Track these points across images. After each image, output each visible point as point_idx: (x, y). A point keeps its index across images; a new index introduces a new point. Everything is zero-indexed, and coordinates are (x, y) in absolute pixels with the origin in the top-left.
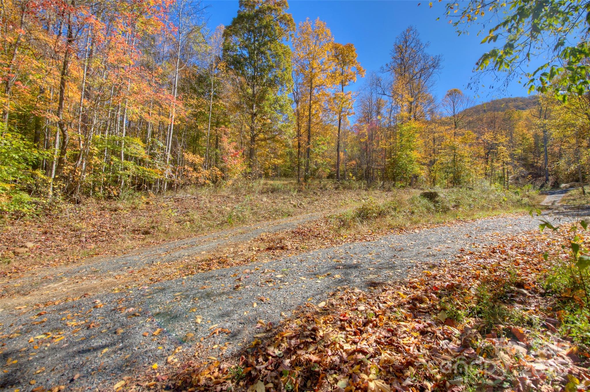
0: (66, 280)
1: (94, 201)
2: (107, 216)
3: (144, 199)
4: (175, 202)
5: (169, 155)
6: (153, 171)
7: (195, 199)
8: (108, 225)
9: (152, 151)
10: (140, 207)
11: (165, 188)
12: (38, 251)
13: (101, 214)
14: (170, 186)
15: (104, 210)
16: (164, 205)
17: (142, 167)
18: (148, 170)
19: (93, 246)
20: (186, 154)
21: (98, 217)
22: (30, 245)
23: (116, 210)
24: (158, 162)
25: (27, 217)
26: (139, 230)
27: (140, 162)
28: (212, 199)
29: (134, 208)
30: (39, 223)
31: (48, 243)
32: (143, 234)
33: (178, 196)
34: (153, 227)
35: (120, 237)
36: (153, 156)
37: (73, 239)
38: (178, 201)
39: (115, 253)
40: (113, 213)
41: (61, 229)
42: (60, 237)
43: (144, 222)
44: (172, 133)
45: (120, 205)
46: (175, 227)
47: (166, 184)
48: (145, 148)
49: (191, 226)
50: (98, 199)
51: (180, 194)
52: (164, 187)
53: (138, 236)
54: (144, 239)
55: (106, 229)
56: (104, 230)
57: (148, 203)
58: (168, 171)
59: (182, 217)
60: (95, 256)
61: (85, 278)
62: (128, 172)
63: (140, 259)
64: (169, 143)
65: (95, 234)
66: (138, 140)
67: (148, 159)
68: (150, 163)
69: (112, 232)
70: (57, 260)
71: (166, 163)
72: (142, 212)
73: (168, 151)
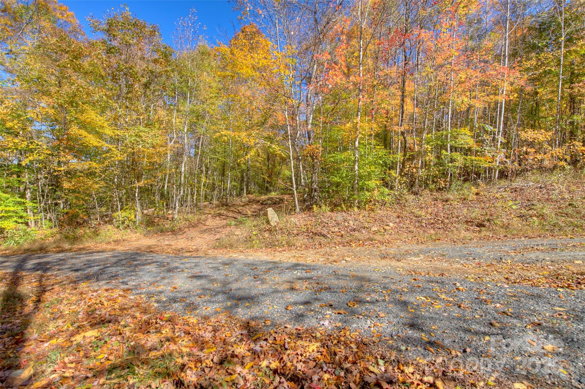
0: (422, 257)
1: (428, 192)
2: (440, 206)
3: (474, 190)
4: (512, 192)
5: (500, 138)
6: (482, 159)
7: (541, 188)
8: (442, 214)
9: (480, 138)
10: (470, 198)
11: (497, 177)
12: (396, 230)
13: (435, 204)
14: (503, 175)
15: (437, 200)
16: (498, 195)
17: (469, 157)
18: (477, 158)
19: (432, 232)
20: (523, 132)
21: (432, 206)
22: (391, 225)
23: (447, 201)
24: (487, 148)
25: (388, 205)
26: (472, 222)
27: (467, 151)
28: (573, 188)
29: (465, 199)
30: (394, 210)
31: (401, 225)
32: (477, 226)
33: (514, 185)
34: (488, 220)
35: (455, 227)
36: (480, 142)
37: (417, 223)
38: (516, 191)
39: (455, 242)
40: (444, 203)
41: (408, 214)
42: (408, 222)
43: (477, 213)
44: (503, 112)
45: (450, 196)
46: (516, 222)
47: (497, 173)
48: (472, 137)
49: (540, 224)
50: (431, 191)
51: (518, 183)
52: (495, 176)
53: (472, 228)
54: (480, 232)
55: (441, 217)
56: (439, 218)
57: (477, 194)
58: (501, 156)
59: (523, 211)
60: (437, 241)
61: (436, 259)
62: (457, 164)
63: (484, 252)
64: (500, 124)
65: (432, 221)
66: (466, 131)
67: (475, 147)
68: (477, 151)
69: (446, 221)
70: (410, 239)
71: (497, 148)
72: (472, 203)
73: (498, 134)
